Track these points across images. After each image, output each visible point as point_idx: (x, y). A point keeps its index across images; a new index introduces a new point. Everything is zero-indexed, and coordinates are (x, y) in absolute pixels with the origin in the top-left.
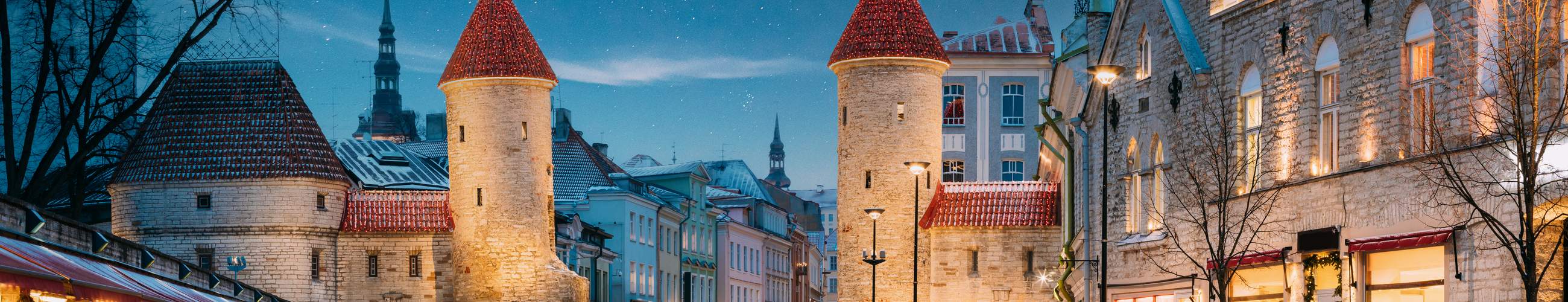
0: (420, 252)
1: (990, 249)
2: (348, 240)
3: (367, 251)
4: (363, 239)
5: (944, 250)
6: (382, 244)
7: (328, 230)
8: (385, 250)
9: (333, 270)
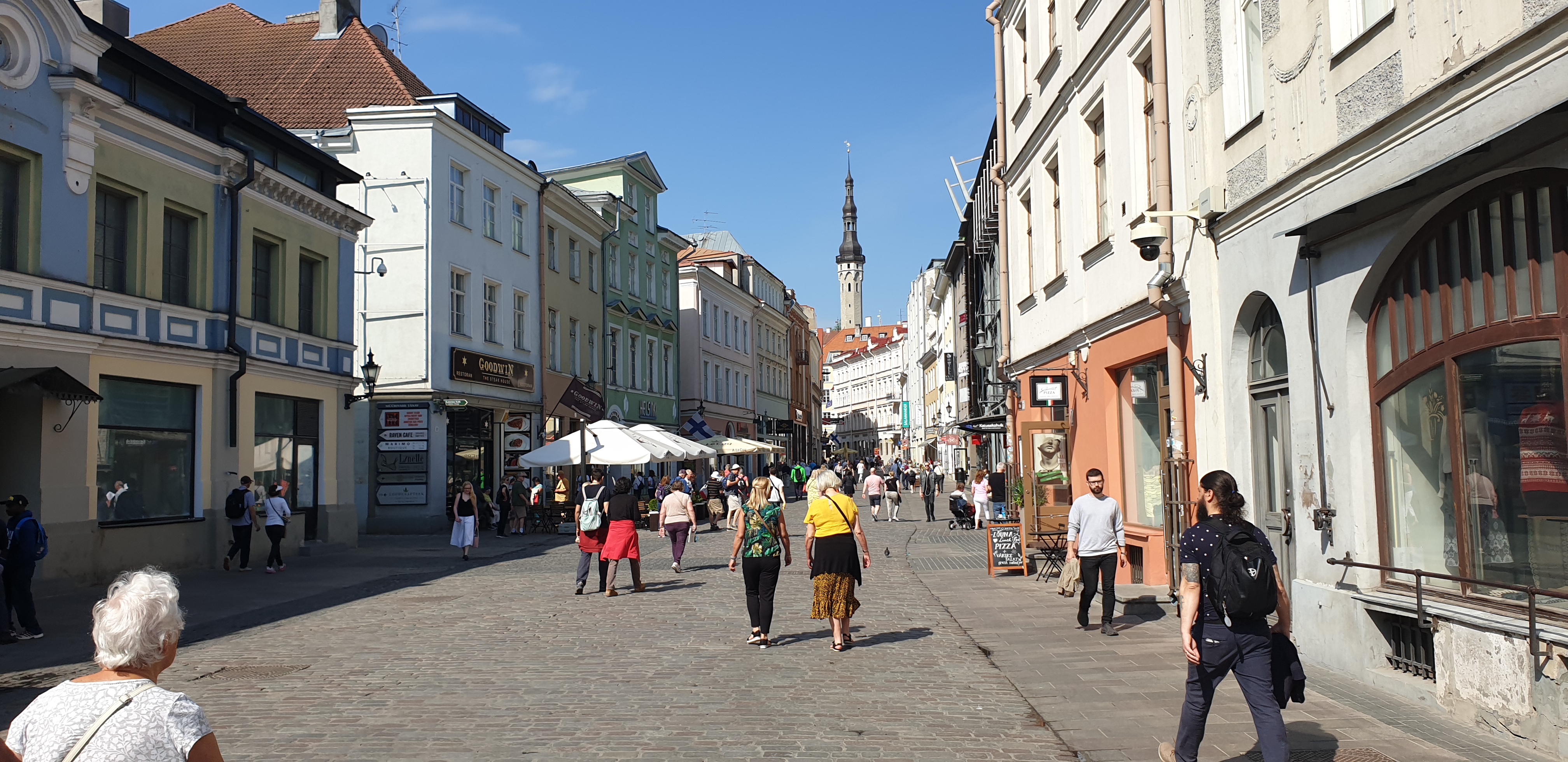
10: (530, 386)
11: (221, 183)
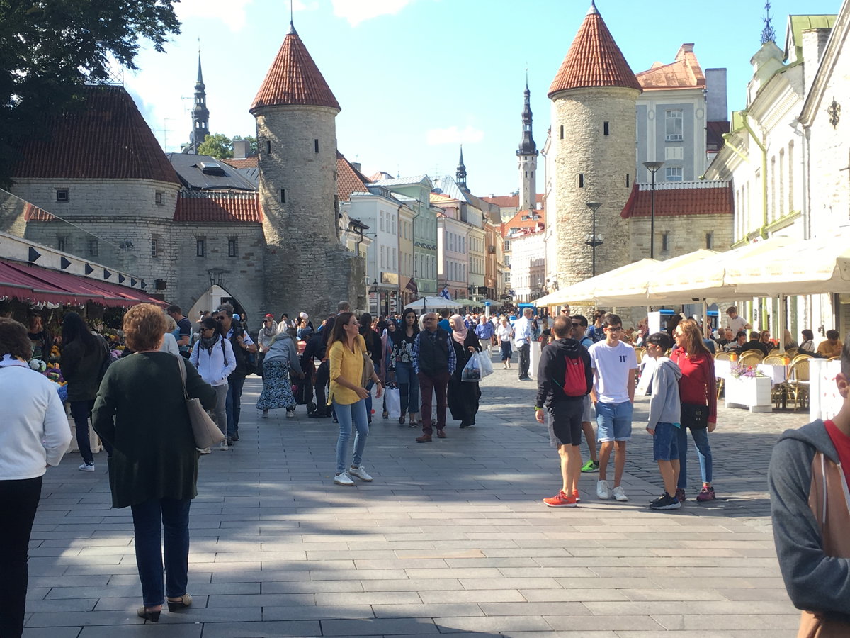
0: (237, 237)
1: (677, 232)
2: (181, 228)
3: (196, 237)
4: (191, 228)
5: (640, 234)
6: (206, 231)
7: (165, 220)
8: (209, 236)
9: (169, 251)
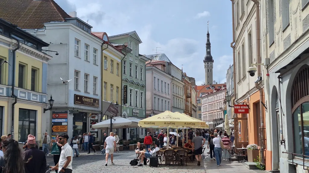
10: (98, 106)
11: (11, 49)
